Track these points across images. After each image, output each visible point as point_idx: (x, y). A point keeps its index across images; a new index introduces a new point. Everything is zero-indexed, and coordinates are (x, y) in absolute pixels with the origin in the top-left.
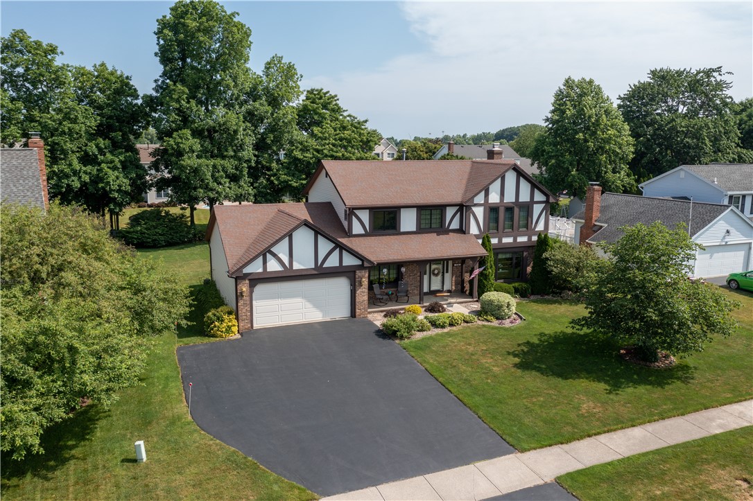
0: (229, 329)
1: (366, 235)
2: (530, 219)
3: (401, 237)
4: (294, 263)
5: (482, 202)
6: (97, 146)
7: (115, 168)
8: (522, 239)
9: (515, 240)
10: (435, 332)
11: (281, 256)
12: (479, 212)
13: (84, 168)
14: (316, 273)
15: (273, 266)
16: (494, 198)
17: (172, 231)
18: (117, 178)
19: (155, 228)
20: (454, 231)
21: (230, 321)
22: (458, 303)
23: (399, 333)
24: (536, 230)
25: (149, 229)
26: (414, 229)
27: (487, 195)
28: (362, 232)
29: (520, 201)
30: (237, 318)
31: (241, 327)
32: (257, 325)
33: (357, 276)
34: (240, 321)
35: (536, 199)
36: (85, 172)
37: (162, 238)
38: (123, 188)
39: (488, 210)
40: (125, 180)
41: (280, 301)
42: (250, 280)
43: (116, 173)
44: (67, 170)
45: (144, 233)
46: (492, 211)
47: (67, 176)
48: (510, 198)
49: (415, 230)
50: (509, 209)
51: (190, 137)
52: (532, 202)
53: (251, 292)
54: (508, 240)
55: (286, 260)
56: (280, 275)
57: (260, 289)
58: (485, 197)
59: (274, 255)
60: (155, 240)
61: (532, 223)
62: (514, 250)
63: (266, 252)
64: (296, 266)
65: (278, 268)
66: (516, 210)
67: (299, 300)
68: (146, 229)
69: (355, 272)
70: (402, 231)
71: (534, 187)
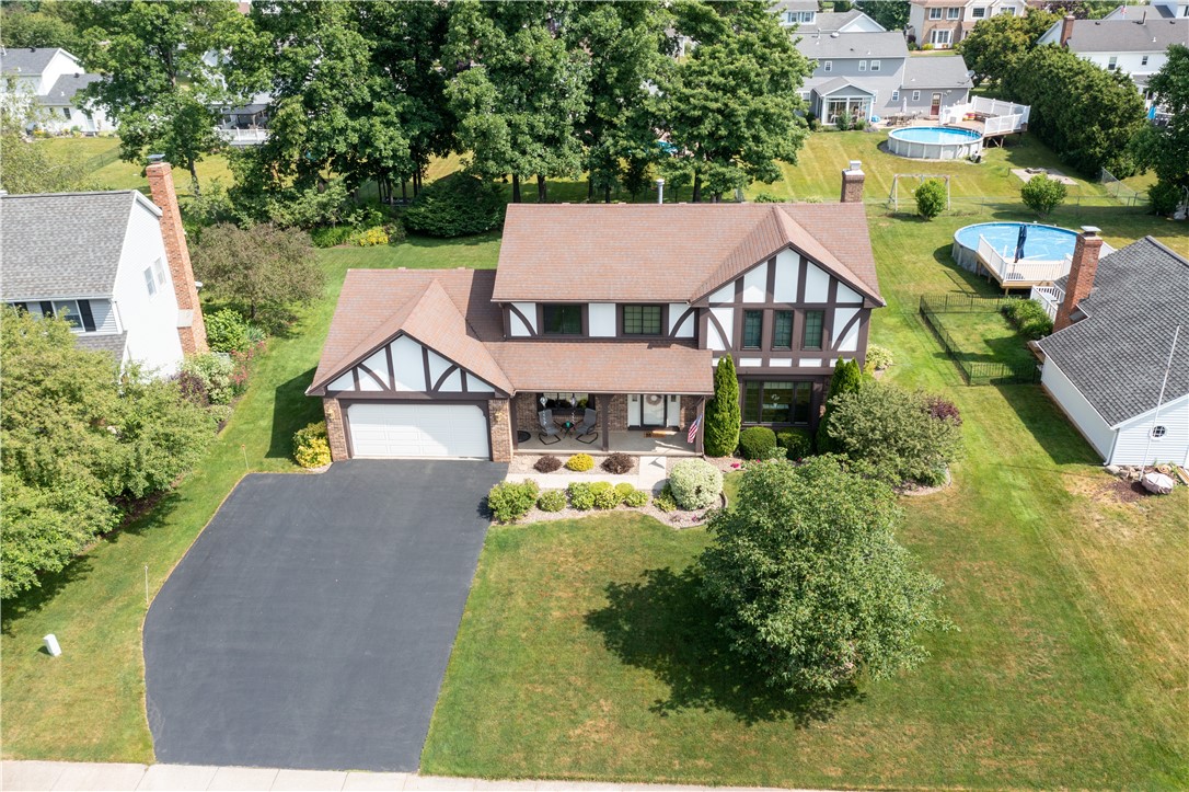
0: (314, 458)
1: (533, 338)
2: (826, 333)
3: (585, 346)
4: (397, 383)
5: (731, 300)
6: (370, 88)
7: (388, 124)
8: (811, 363)
9: (795, 363)
10: (567, 514)
11: (376, 372)
12: (725, 317)
13: (350, 123)
14: (429, 398)
15: (367, 385)
16: (754, 295)
17: (465, 216)
18: (391, 139)
19: (443, 211)
20: (684, 342)
21: (319, 445)
22: (668, 456)
23: (496, 514)
24: (840, 349)
25: (435, 212)
26: (612, 333)
27: (739, 290)
28: (527, 334)
29: (806, 301)
30: (328, 445)
31: (334, 455)
32: (358, 454)
33: (490, 408)
34: (333, 447)
35: (840, 300)
36: (354, 130)
37: (451, 226)
38: (400, 153)
39: (741, 313)
40: (402, 142)
41: (386, 428)
42: (339, 400)
43: (392, 131)
44: (327, 130)
45: (427, 217)
46: (751, 316)
47: (327, 138)
48: (785, 294)
49: (614, 335)
50: (785, 313)
51: (483, 79)
52: (833, 304)
53: (345, 415)
54: (780, 363)
55: (385, 379)
56: (378, 397)
57: (355, 411)
58: (736, 293)
59: (368, 371)
60: (441, 228)
61: (830, 338)
62: (794, 378)
63: (356, 367)
64: (400, 387)
65: (376, 387)
66: (799, 317)
67: (412, 428)
68: (431, 211)
69: (487, 402)
70: (591, 335)
71: (835, 279)
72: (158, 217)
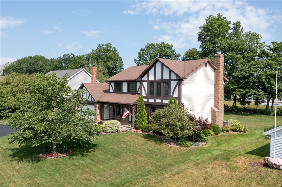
1: (113, 93)
2: (169, 90)
5: (147, 79)
8: (166, 101)
9: (162, 101)
12: (145, 84)
16: (152, 78)
20: (139, 94)
24: (173, 96)
27: (148, 76)
28: (112, 91)
29: (164, 79)
35: (172, 78)
39: (149, 83)
46: (151, 83)
48: (159, 77)
49: (127, 92)
50: (159, 83)
52: (170, 80)
54: (158, 101)
61: (170, 92)
66: (162, 84)
69: (94, 104)
70: (123, 92)
71: (171, 71)
72: (91, 77)
